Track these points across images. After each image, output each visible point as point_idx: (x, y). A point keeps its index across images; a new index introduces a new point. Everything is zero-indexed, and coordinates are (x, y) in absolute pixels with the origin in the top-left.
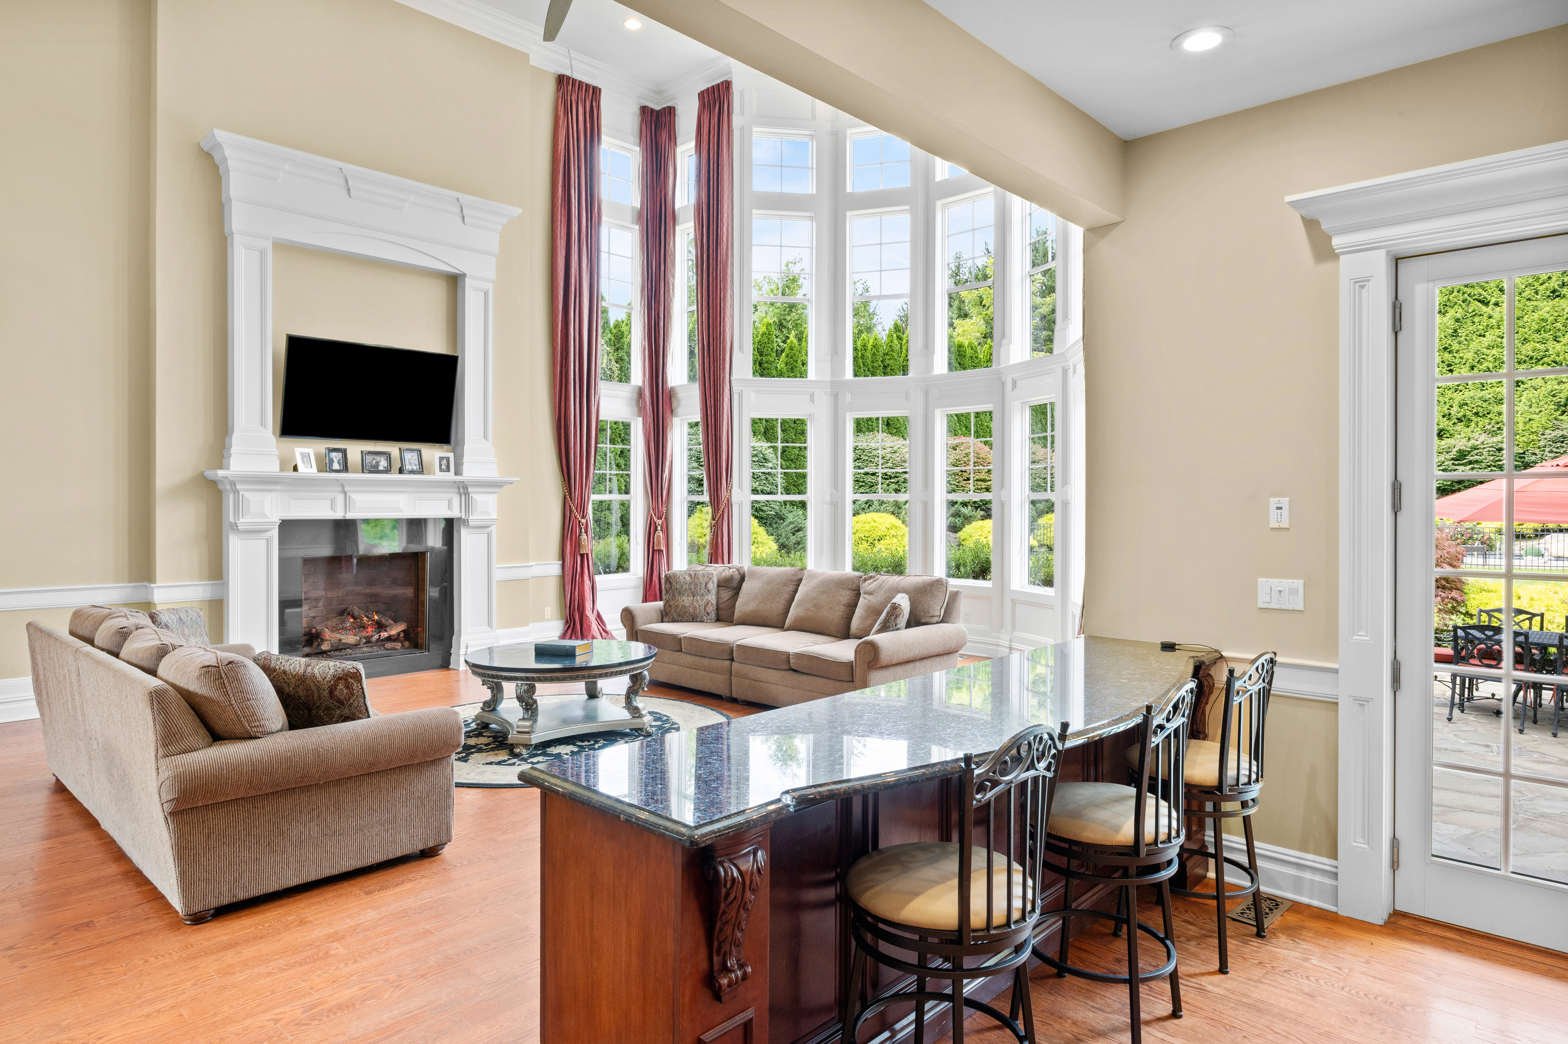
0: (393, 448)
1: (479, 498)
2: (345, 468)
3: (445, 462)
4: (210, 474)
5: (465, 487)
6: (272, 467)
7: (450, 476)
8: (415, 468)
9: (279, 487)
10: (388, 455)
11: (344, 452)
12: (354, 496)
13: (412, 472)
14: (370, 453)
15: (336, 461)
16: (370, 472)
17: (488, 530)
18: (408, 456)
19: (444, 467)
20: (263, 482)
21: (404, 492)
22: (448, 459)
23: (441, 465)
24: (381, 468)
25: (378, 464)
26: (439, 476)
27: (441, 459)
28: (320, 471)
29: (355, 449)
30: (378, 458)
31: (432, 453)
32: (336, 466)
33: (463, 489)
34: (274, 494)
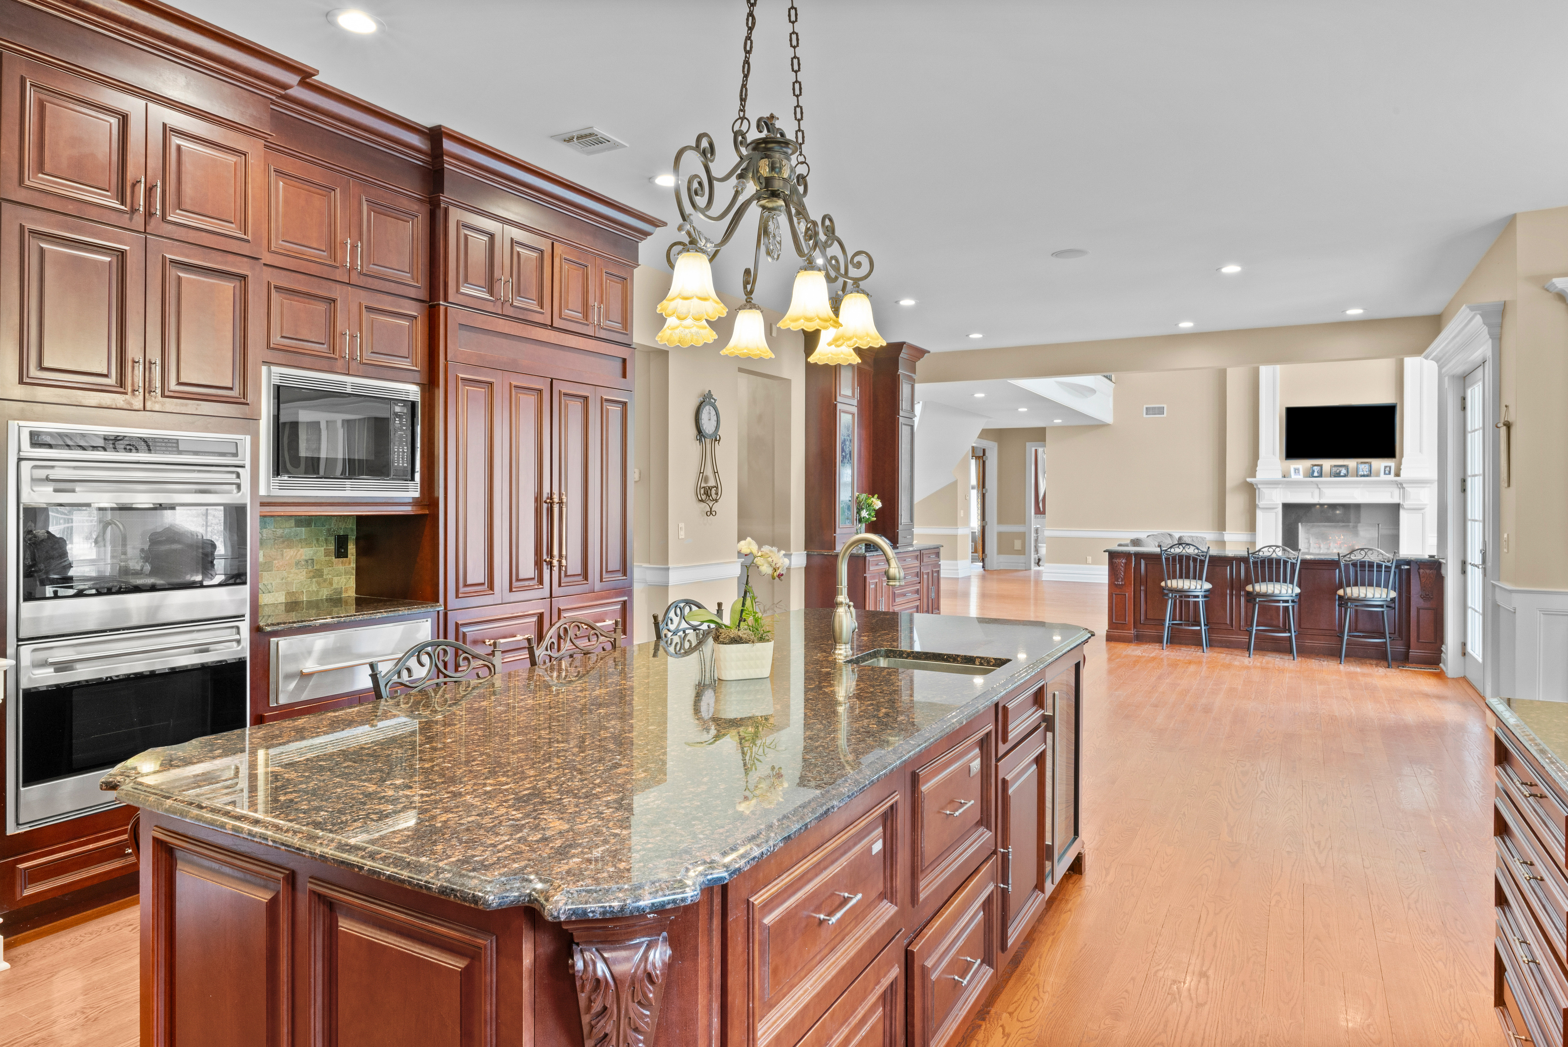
0: (1352, 463)
1: (1410, 489)
2: (1321, 475)
3: (1388, 469)
4: (1249, 480)
5: (1401, 484)
6: (1278, 476)
7: (1392, 477)
8: (1366, 473)
9: (1280, 486)
10: (1346, 467)
11: (1321, 466)
12: (1324, 490)
13: (1364, 476)
14: (1335, 466)
15: (1316, 471)
16: (1335, 476)
17: (1423, 511)
18: (1362, 467)
19: (1387, 472)
20: (1273, 483)
21: (1357, 488)
22: (1390, 468)
23: (1385, 471)
24: (1342, 474)
25: (1340, 472)
26: (1383, 477)
27: (1386, 467)
28: (1305, 476)
29: (1327, 464)
30: (1341, 469)
31: (1379, 464)
32: (1316, 474)
33: (1400, 486)
34: (1278, 490)
